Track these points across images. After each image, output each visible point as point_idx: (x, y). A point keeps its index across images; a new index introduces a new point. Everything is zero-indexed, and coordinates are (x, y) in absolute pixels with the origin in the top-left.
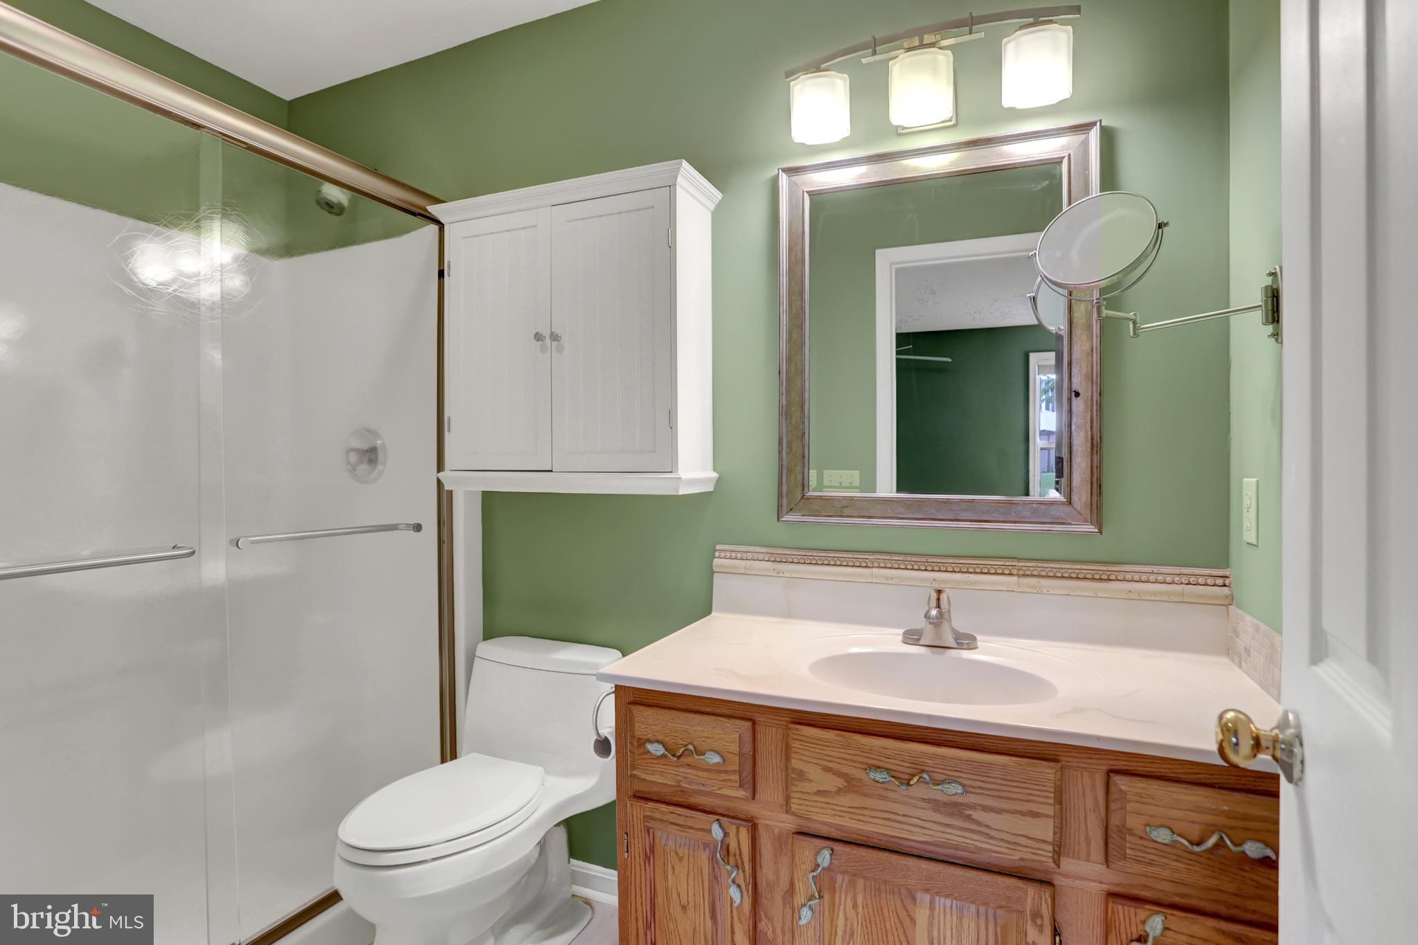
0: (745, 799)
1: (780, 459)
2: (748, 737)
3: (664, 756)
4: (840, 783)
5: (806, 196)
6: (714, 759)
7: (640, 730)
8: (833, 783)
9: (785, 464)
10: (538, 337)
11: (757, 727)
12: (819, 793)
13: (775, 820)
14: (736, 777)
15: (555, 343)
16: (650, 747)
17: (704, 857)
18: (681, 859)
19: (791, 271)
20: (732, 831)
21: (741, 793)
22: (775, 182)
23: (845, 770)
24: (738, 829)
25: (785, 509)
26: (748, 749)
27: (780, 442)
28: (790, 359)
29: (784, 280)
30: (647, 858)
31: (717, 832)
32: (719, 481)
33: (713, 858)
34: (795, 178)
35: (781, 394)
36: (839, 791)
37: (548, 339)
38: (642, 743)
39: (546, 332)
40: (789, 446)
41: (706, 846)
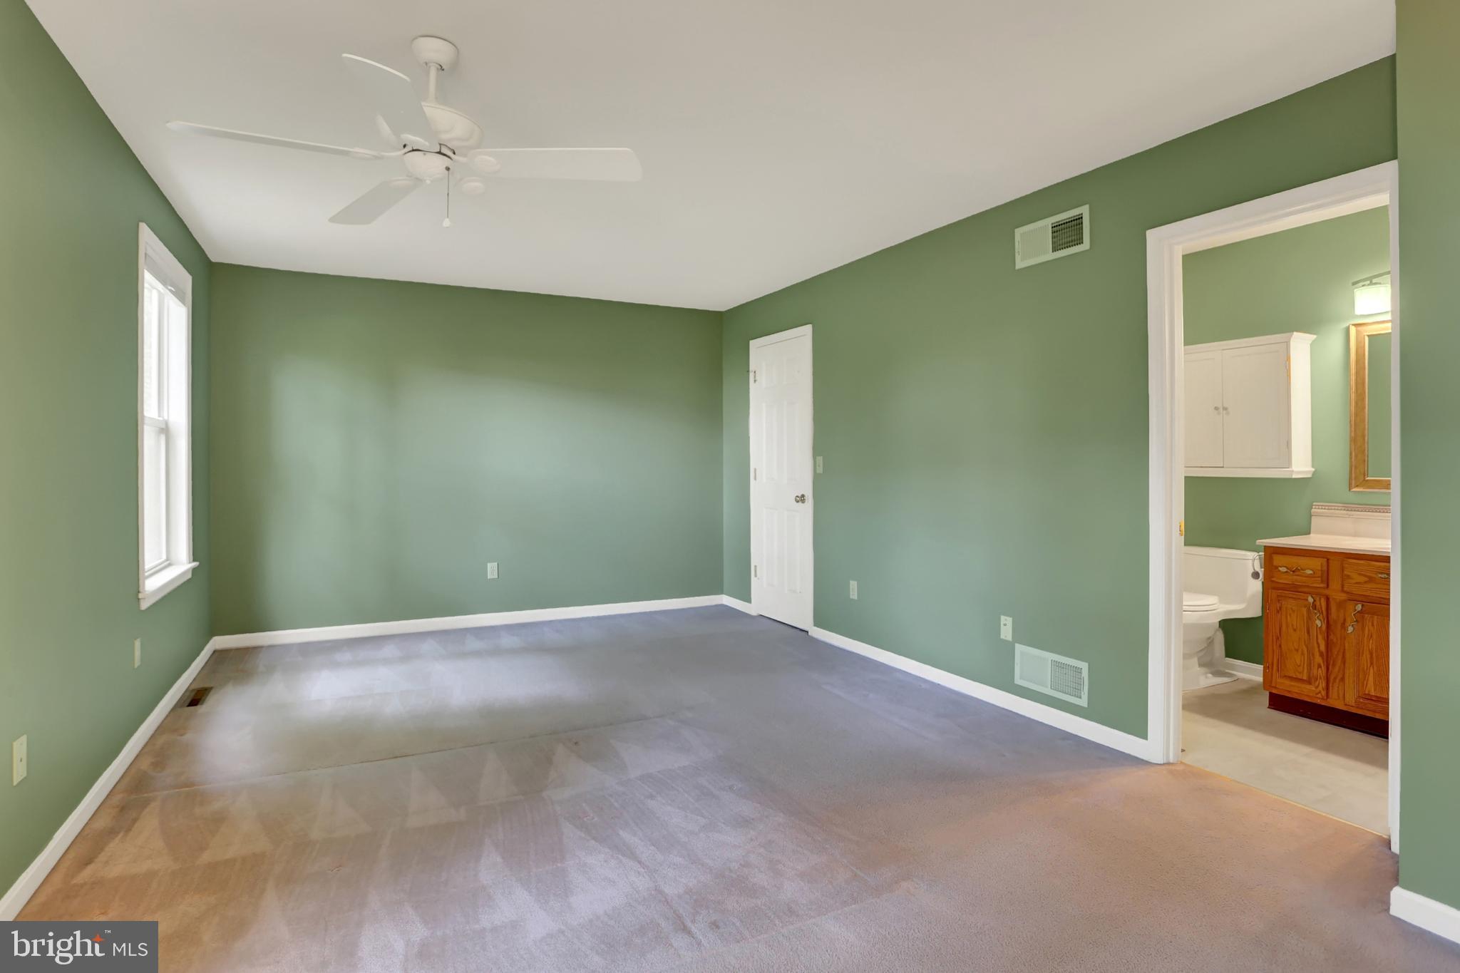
0: (1324, 588)
1: (1351, 462)
2: (1325, 564)
3: (1286, 572)
4: (1366, 579)
5: (1367, 339)
6: (1310, 572)
7: (1276, 563)
8: (1363, 579)
9: (1353, 464)
10: (1216, 408)
11: (1330, 561)
12: (1357, 583)
13: (1337, 596)
14: (1320, 579)
15: (1225, 412)
16: (1280, 569)
17: (1304, 611)
18: (1294, 611)
19: (1357, 373)
20: (1318, 599)
21: (1322, 585)
22: (1348, 330)
23: (1368, 574)
24: (1320, 599)
25: (1353, 485)
26: (1325, 568)
27: (1351, 454)
28: (1356, 415)
29: (1353, 378)
30: (1278, 612)
31: (1311, 600)
32: (1314, 473)
33: (1309, 610)
34: (1360, 328)
35: (1351, 431)
36: (1365, 582)
37: (1222, 409)
38: (1277, 567)
39: (1220, 405)
40: (1356, 456)
41: (1305, 606)
